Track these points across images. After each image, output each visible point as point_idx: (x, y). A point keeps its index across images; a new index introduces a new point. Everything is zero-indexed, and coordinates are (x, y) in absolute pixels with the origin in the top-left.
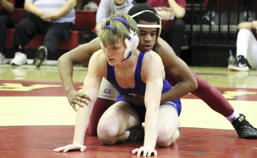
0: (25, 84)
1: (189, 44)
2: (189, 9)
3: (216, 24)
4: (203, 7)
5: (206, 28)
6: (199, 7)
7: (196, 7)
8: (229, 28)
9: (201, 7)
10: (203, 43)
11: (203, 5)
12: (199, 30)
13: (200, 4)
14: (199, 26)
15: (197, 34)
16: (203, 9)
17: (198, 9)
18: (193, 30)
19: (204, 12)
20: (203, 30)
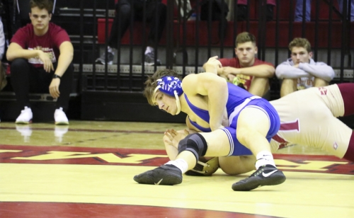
1: (78, 90)
2: (78, 42)
3: (114, 64)
4: (97, 39)
6: (91, 39)
7: (87, 39)
8: (131, 68)
9: (94, 39)
10: (97, 89)
11: (97, 37)
12: (92, 71)
13: (92, 37)
14: (92, 65)
15: (89, 76)
16: (97, 42)
17: (90, 42)
18: (84, 71)
19: (98, 47)
20: (97, 71)
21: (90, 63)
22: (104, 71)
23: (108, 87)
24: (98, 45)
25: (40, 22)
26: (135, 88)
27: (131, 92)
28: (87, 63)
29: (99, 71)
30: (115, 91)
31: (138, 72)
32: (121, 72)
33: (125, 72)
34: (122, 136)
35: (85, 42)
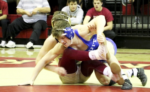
0: (18, 60)
2: (114, 14)
4: (122, 13)
5: (123, 25)
6: (119, 13)
8: (137, 26)
10: (122, 35)
12: (120, 27)
13: (120, 12)
14: (120, 25)
15: (118, 29)
16: (122, 14)
17: (119, 14)
18: (116, 27)
19: (122, 16)
20: (122, 27)
21: (119, 23)
22: (125, 27)
23: (127, 34)
24: (122, 15)
25: (97, 6)
26: (139, 34)
27: (137, 36)
28: (117, 23)
29: (123, 27)
30: (135, 36)
31: (140, 27)
32: (132, 27)
33: (134, 27)
34: (133, 55)
35: (117, 14)
